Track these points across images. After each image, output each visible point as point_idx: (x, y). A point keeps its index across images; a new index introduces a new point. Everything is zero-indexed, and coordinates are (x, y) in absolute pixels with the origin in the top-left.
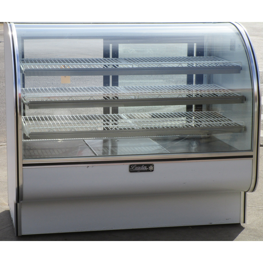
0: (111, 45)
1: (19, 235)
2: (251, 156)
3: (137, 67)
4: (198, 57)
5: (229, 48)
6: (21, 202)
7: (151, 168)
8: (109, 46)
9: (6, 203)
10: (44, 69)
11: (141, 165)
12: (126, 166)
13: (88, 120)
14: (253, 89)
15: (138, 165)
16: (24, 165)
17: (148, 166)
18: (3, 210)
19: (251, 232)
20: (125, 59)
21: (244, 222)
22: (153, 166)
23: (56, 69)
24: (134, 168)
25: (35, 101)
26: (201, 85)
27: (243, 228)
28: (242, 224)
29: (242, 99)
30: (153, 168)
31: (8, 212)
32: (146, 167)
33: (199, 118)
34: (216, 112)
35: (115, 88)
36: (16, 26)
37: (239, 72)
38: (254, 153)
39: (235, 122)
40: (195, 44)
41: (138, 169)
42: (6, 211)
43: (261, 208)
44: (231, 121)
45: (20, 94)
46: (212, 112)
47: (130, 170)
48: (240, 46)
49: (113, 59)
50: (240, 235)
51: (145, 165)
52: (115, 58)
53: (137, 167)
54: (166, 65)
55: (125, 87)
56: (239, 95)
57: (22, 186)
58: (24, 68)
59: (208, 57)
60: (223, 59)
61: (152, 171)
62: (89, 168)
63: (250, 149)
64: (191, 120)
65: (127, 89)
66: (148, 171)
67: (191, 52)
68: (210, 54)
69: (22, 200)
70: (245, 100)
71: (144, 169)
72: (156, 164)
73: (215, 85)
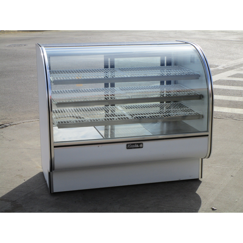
0: (109, 59)
1: (52, 192)
2: (207, 135)
3: (130, 76)
4: (168, 66)
5: (190, 61)
6: (53, 171)
7: (141, 146)
8: (108, 60)
9: (40, 166)
10: (66, 80)
11: (134, 144)
12: (125, 145)
13: (95, 111)
14: (208, 89)
15: (132, 144)
16: (55, 147)
17: (139, 144)
18: (39, 172)
19: (207, 184)
20: (120, 69)
21: (201, 178)
22: (143, 144)
23: (75, 79)
24: (130, 146)
25: (61, 102)
26: (170, 85)
27: (200, 182)
28: (200, 179)
29: (200, 97)
30: (143, 146)
31: (42, 174)
32: (138, 145)
33: (168, 109)
34: (181, 103)
35: (113, 89)
36: (46, 49)
37: (198, 78)
38: (209, 133)
39: (196, 112)
40: (165, 58)
41: (133, 147)
42: (41, 172)
43: (210, 166)
44: (194, 111)
45: (51, 97)
46: (178, 103)
47: (127, 147)
48: (198, 60)
49: (112, 69)
50: (199, 187)
51: (137, 144)
52: (113, 68)
53: (132, 146)
54: (150, 75)
55: (120, 88)
56: (199, 94)
57: (54, 158)
58: (53, 80)
59: (175, 66)
60: (186, 68)
61: (142, 147)
62: (99, 147)
63: (206, 130)
64: (163, 110)
65: (121, 90)
66: (139, 147)
67: (163, 63)
68: (176, 64)
69: (54, 170)
70: (203, 97)
71: (136, 146)
72: (144, 143)
73: (180, 85)
